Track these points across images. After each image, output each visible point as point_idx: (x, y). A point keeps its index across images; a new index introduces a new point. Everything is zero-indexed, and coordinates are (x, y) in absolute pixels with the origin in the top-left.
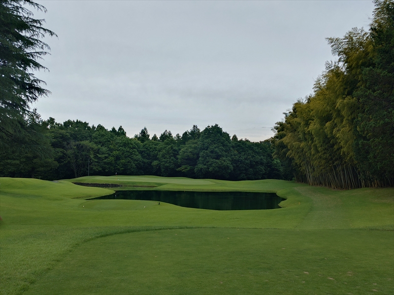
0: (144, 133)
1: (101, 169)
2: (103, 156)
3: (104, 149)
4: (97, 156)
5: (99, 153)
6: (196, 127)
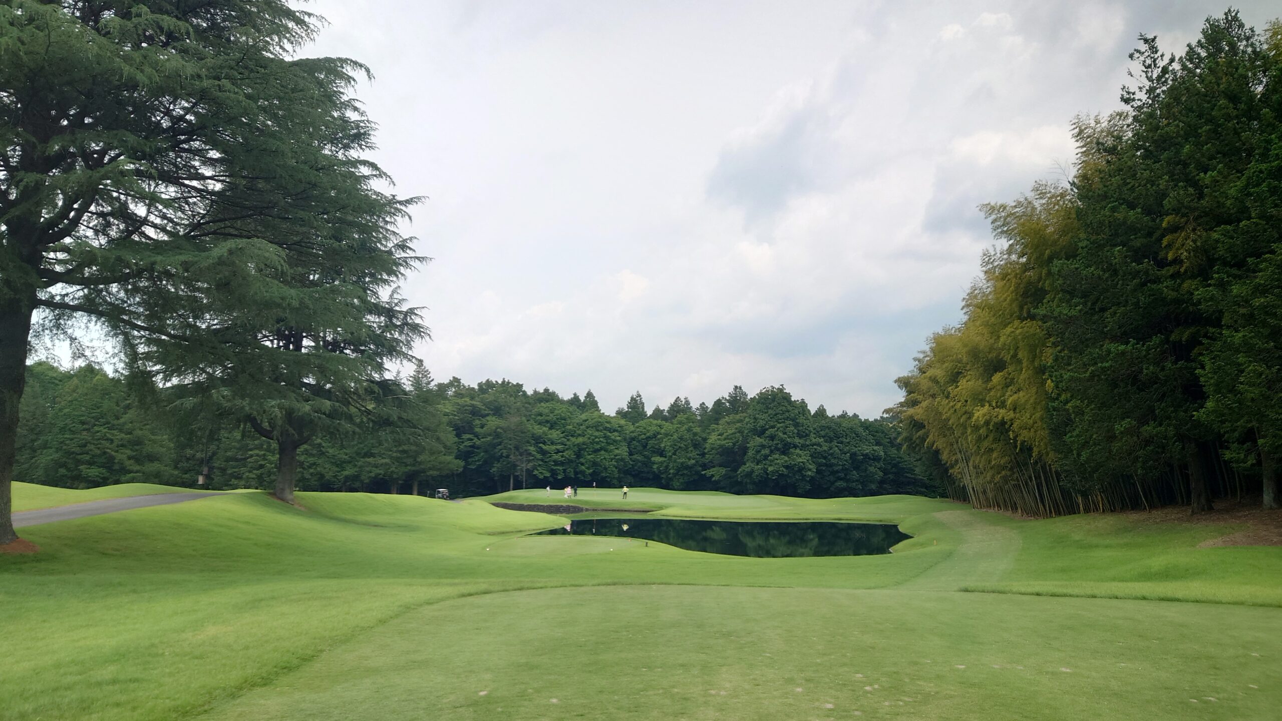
1: (548, 475)
2: (554, 447)
3: (555, 434)
4: (541, 448)
5: (544, 443)
6: (740, 388)
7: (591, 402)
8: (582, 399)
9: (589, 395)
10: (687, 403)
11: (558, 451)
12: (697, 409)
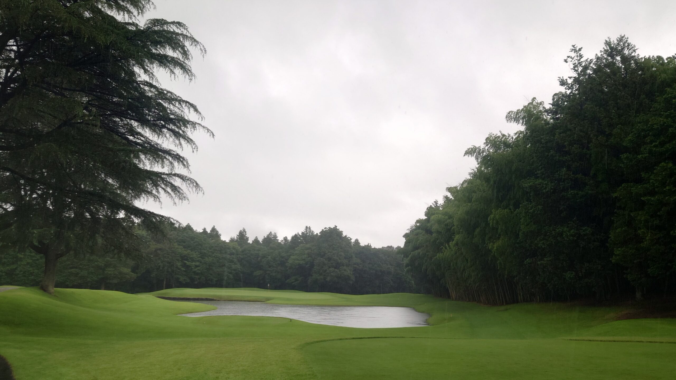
0: (242, 235)
2: (194, 263)
3: (195, 255)
4: (185, 263)
5: (187, 260)
6: (310, 228)
7: (215, 234)
8: (209, 231)
9: (214, 230)
10: (275, 236)
11: (196, 266)
12: (282, 241)
